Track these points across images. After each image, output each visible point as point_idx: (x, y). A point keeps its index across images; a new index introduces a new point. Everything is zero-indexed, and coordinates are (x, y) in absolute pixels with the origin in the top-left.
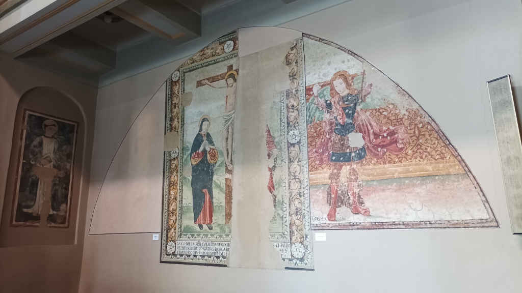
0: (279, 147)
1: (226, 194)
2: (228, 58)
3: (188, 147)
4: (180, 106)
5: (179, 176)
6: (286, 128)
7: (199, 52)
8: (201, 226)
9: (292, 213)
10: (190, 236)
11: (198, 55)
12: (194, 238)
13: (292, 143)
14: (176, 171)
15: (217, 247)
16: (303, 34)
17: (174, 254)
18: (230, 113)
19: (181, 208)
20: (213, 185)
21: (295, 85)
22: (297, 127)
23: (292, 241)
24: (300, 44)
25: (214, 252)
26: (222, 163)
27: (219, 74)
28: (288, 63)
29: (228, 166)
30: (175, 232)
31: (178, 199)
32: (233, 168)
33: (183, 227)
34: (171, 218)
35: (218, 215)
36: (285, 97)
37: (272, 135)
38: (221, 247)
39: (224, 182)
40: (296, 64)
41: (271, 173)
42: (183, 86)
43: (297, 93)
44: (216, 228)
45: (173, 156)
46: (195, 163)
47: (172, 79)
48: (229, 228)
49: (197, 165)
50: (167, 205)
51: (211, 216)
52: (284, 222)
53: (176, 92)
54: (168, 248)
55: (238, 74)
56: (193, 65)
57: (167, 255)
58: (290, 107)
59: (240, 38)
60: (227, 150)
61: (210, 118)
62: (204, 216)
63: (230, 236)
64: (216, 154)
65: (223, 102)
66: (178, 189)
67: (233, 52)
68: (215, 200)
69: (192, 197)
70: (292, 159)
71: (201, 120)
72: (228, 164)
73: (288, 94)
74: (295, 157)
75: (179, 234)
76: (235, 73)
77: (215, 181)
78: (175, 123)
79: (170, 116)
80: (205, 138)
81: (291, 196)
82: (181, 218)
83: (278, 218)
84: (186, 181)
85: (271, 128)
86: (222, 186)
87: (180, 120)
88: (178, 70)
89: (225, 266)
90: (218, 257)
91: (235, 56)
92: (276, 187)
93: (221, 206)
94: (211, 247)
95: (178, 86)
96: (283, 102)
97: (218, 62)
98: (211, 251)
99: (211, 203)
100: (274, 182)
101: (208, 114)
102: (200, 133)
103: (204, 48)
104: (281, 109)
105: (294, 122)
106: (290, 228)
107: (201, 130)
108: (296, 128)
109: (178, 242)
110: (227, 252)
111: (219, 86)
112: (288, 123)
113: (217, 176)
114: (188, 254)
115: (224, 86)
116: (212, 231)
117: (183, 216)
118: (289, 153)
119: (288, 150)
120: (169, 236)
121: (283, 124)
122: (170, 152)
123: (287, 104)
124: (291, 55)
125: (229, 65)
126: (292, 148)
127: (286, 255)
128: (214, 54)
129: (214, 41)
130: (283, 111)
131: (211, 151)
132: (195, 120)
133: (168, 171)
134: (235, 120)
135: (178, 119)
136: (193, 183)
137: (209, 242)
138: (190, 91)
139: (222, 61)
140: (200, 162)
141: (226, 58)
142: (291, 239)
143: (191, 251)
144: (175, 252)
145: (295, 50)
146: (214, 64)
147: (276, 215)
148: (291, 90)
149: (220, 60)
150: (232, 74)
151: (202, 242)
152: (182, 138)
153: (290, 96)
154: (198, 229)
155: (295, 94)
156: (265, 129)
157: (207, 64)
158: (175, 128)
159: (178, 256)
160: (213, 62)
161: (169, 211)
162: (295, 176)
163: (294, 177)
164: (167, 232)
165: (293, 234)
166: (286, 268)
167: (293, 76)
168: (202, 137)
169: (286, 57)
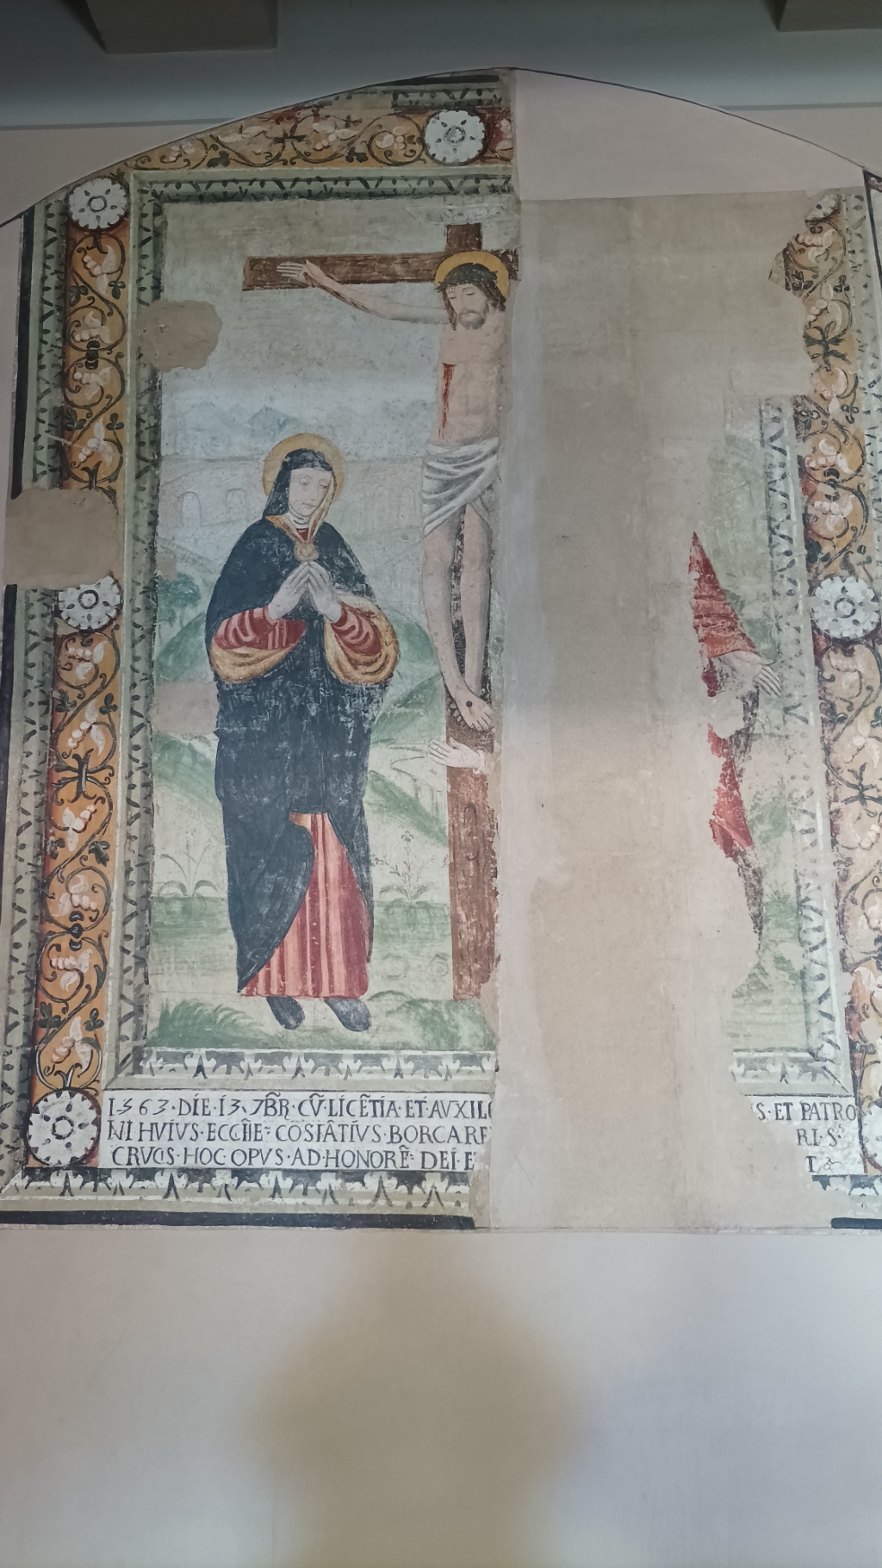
0: (764, 646)
1: (454, 845)
2: (452, 191)
3: (187, 580)
4: (128, 362)
5: (123, 728)
6: (801, 563)
7: (262, 119)
8: (286, 1009)
9: (854, 955)
10: (209, 1064)
11: (256, 129)
12: (236, 1075)
13: (835, 634)
14: (98, 701)
15: (402, 1123)
16: (867, 175)
17: (84, 1167)
18: (465, 450)
19: (145, 903)
20: (369, 797)
21: (841, 386)
22: (859, 569)
23: (864, 1091)
24: (857, 215)
25: (383, 1147)
26: (422, 687)
27: (391, 250)
28: (797, 280)
29: (464, 711)
30: (96, 1044)
31: (119, 854)
32: (497, 718)
33: (154, 1011)
34: (58, 961)
35: (402, 950)
36: (787, 424)
37: (723, 583)
38: (432, 1124)
39: (443, 784)
40: (840, 296)
41: (730, 765)
42: (149, 263)
43: (852, 421)
44: (396, 1020)
45: (78, 618)
46: (243, 672)
47: (65, 212)
48: (483, 1021)
49: (258, 683)
50: (27, 884)
51: (357, 958)
52: (812, 997)
53: (103, 286)
54: (38, 1132)
55: (513, 274)
56: (219, 171)
57: (29, 1172)
58: (819, 475)
59: (519, 109)
60: (458, 629)
61: (337, 453)
62: (313, 955)
63: (488, 1066)
64: (387, 638)
65: (427, 389)
66: (120, 803)
67: (478, 168)
68: (379, 877)
69: (223, 849)
70: (841, 708)
71: (282, 456)
72: (462, 697)
73: (805, 417)
74: (857, 704)
75: (126, 1049)
76: (494, 265)
77: (378, 777)
78: (92, 443)
79: (54, 399)
80: (306, 551)
81: (844, 879)
82: (141, 961)
83: (775, 976)
84: (176, 763)
85: (717, 552)
86: (425, 802)
87: (128, 436)
88: (118, 178)
89: (465, 1223)
90: (411, 1178)
91: (494, 190)
92: (757, 831)
93: (426, 906)
94: (363, 1123)
95: (112, 258)
96: (776, 443)
97: (384, 195)
98: (366, 1147)
99: (357, 890)
100: (747, 805)
101: (325, 433)
102: (279, 521)
103: (298, 108)
104: (768, 475)
105: (843, 543)
106: (849, 1027)
107: (278, 502)
108: (852, 572)
109: (120, 1097)
110: (473, 1148)
111: (399, 311)
112: (813, 546)
113: (395, 754)
114: (191, 1163)
115: (429, 313)
116: (363, 1036)
117: (154, 948)
118: (821, 680)
119: (818, 663)
120: (45, 1060)
121: (784, 546)
122: (50, 597)
123: (800, 460)
124: (812, 254)
125: (461, 221)
126: (835, 659)
127: (837, 1155)
128: (360, 148)
129: (364, 91)
130: (780, 486)
131: (352, 620)
132: (237, 451)
133: (36, 696)
134: (501, 487)
135: (114, 424)
136: (228, 774)
137: (348, 1096)
138: (201, 297)
139: (414, 194)
140: (277, 669)
141: (439, 184)
142: (857, 1082)
143: (213, 1146)
144: (92, 1152)
145: (827, 236)
146: (359, 196)
147: (769, 966)
148: (822, 403)
149: (401, 186)
150: (481, 267)
151: (295, 1098)
152: (144, 531)
153: (817, 425)
154: (269, 1024)
155: (842, 420)
156: (685, 552)
157: (316, 187)
158: (93, 473)
159: (116, 1180)
160: (356, 186)
161: (43, 917)
162: (861, 788)
163: (855, 793)
164: (31, 1038)
165: (869, 1059)
166: (838, 1223)
167: (824, 342)
168: (290, 544)
169: (788, 254)
